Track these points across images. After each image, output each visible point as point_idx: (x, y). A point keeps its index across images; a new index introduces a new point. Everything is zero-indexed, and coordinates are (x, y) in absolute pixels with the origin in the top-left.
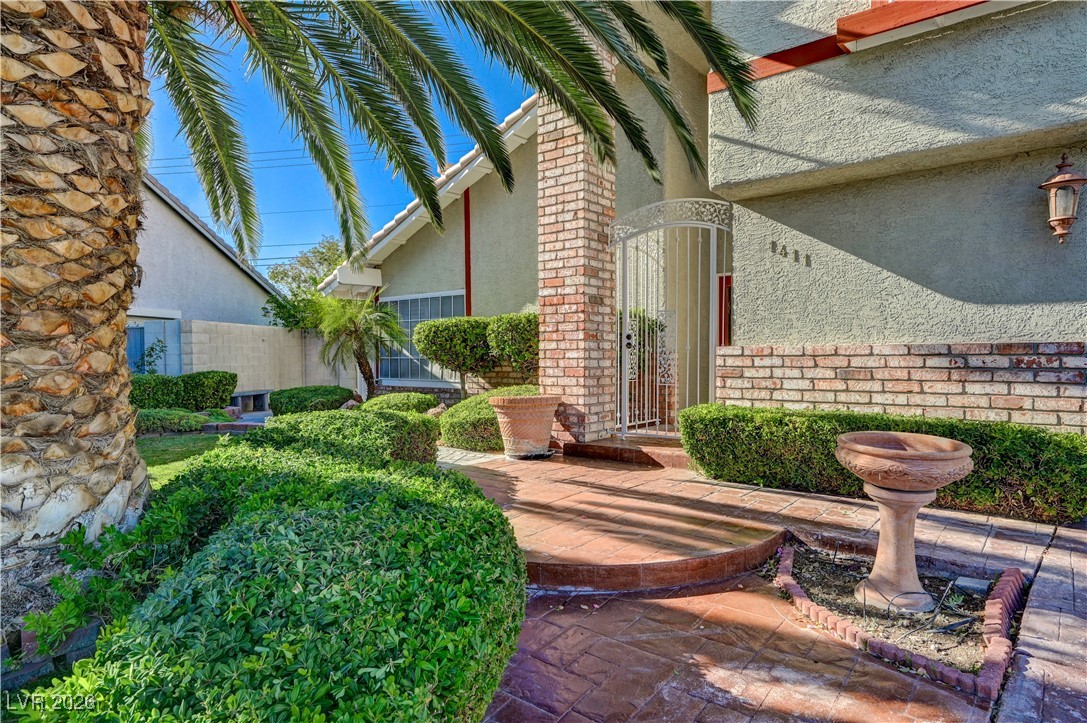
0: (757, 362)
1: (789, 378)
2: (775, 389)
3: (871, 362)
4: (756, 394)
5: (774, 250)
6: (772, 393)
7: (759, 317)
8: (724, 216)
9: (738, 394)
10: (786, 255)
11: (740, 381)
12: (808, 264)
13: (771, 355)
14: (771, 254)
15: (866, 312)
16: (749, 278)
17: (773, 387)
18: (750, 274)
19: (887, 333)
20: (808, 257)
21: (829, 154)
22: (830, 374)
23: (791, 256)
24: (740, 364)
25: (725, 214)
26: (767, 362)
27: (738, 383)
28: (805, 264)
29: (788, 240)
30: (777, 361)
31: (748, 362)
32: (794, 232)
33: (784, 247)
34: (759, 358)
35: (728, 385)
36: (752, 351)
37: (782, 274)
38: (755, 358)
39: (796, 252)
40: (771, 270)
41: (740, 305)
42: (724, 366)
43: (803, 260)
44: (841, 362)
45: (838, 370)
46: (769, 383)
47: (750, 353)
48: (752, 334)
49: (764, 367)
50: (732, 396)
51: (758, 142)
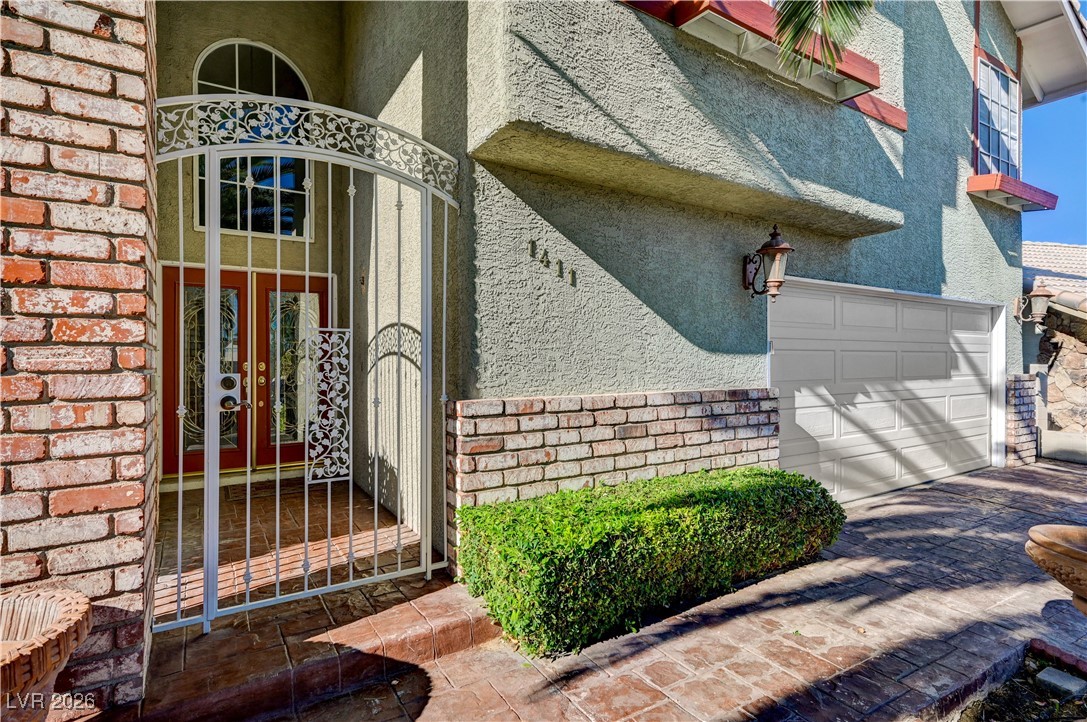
0: (526, 423)
1: (565, 444)
2: (547, 463)
3: (647, 415)
4: (524, 475)
5: (533, 255)
6: (543, 469)
7: (512, 353)
8: (444, 177)
9: (496, 479)
10: (547, 266)
11: (499, 457)
12: (574, 284)
13: (543, 411)
14: (529, 258)
15: (628, 352)
16: (498, 289)
17: (545, 460)
18: (500, 283)
19: (647, 378)
20: (574, 273)
21: (659, 144)
22: (608, 433)
23: (555, 267)
24: (501, 429)
25: (446, 173)
26: (538, 422)
27: (496, 461)
28: (570, 281)
29: (550, 243)
30: (551, 421)
31: (511, 425)
32: (557, 234)
33: (546, 253)
34: (527, 417)
35: (481, 467)
36: (517, 406)
37: (542, 291)
38: (521, 418)
39: (560, 263)
40: (529, 283)
41: (486, 331)
42: (476, 435)
43: (568, 277)
44: (618, 416)
45: (616, 428)
46: (540, 456)
47: (514, 411)
48: (503, 380)
49: (534, 431)
50: (487, 485)
51: (580, 82)
